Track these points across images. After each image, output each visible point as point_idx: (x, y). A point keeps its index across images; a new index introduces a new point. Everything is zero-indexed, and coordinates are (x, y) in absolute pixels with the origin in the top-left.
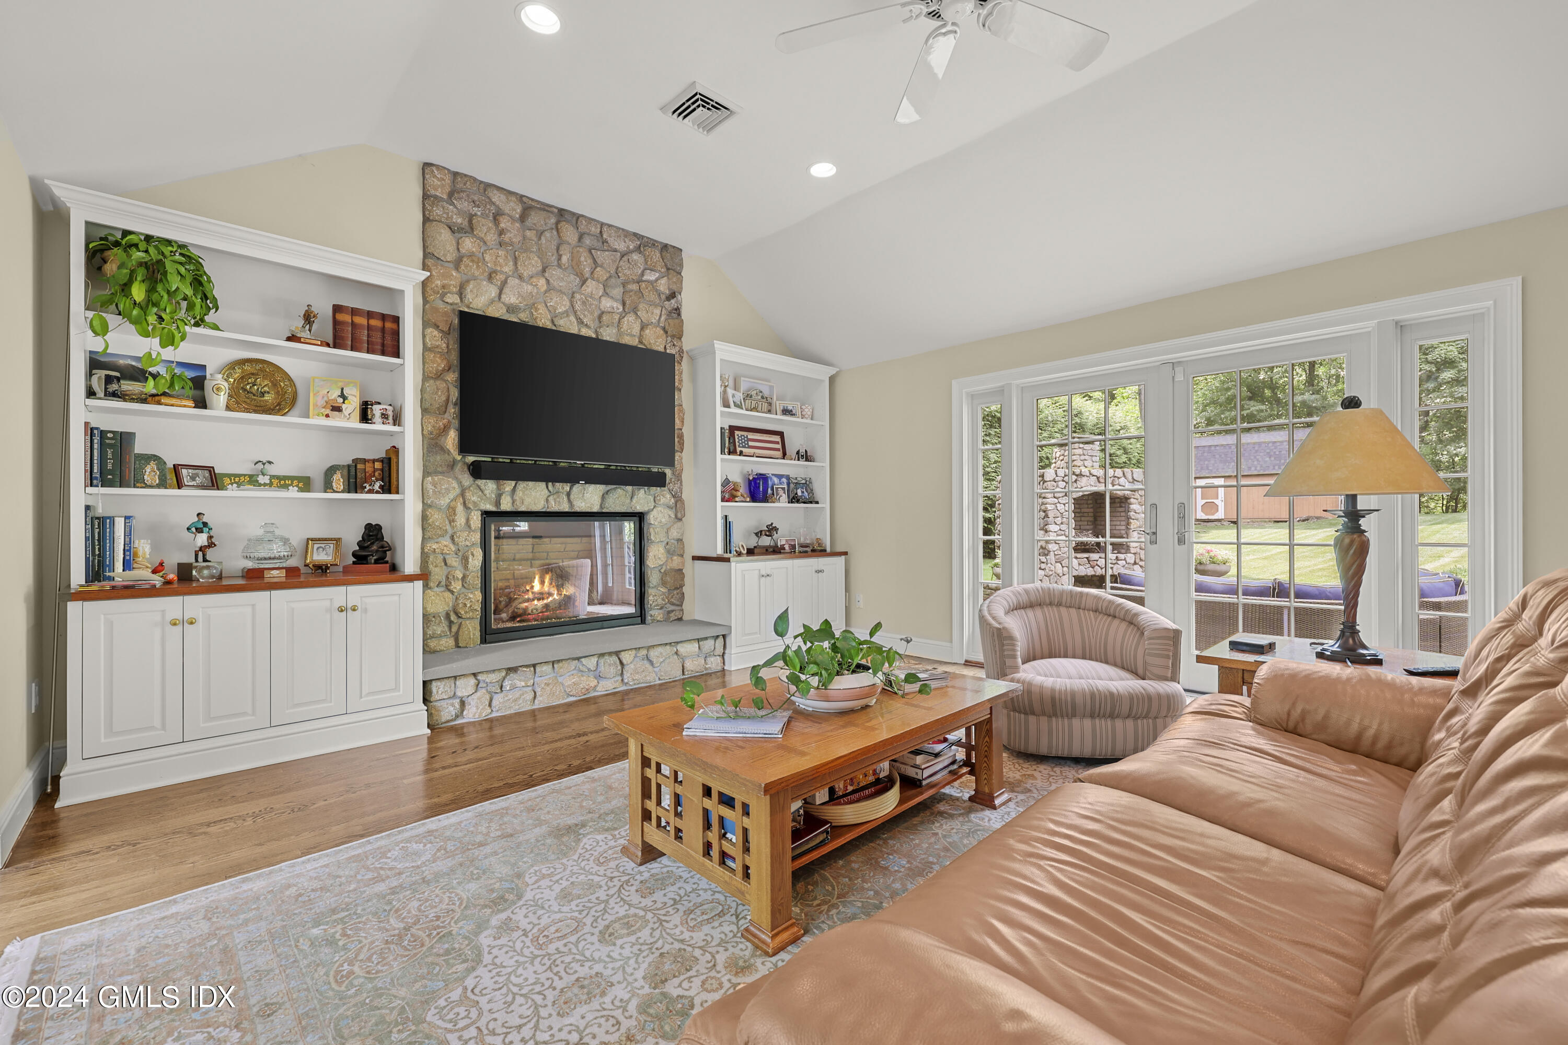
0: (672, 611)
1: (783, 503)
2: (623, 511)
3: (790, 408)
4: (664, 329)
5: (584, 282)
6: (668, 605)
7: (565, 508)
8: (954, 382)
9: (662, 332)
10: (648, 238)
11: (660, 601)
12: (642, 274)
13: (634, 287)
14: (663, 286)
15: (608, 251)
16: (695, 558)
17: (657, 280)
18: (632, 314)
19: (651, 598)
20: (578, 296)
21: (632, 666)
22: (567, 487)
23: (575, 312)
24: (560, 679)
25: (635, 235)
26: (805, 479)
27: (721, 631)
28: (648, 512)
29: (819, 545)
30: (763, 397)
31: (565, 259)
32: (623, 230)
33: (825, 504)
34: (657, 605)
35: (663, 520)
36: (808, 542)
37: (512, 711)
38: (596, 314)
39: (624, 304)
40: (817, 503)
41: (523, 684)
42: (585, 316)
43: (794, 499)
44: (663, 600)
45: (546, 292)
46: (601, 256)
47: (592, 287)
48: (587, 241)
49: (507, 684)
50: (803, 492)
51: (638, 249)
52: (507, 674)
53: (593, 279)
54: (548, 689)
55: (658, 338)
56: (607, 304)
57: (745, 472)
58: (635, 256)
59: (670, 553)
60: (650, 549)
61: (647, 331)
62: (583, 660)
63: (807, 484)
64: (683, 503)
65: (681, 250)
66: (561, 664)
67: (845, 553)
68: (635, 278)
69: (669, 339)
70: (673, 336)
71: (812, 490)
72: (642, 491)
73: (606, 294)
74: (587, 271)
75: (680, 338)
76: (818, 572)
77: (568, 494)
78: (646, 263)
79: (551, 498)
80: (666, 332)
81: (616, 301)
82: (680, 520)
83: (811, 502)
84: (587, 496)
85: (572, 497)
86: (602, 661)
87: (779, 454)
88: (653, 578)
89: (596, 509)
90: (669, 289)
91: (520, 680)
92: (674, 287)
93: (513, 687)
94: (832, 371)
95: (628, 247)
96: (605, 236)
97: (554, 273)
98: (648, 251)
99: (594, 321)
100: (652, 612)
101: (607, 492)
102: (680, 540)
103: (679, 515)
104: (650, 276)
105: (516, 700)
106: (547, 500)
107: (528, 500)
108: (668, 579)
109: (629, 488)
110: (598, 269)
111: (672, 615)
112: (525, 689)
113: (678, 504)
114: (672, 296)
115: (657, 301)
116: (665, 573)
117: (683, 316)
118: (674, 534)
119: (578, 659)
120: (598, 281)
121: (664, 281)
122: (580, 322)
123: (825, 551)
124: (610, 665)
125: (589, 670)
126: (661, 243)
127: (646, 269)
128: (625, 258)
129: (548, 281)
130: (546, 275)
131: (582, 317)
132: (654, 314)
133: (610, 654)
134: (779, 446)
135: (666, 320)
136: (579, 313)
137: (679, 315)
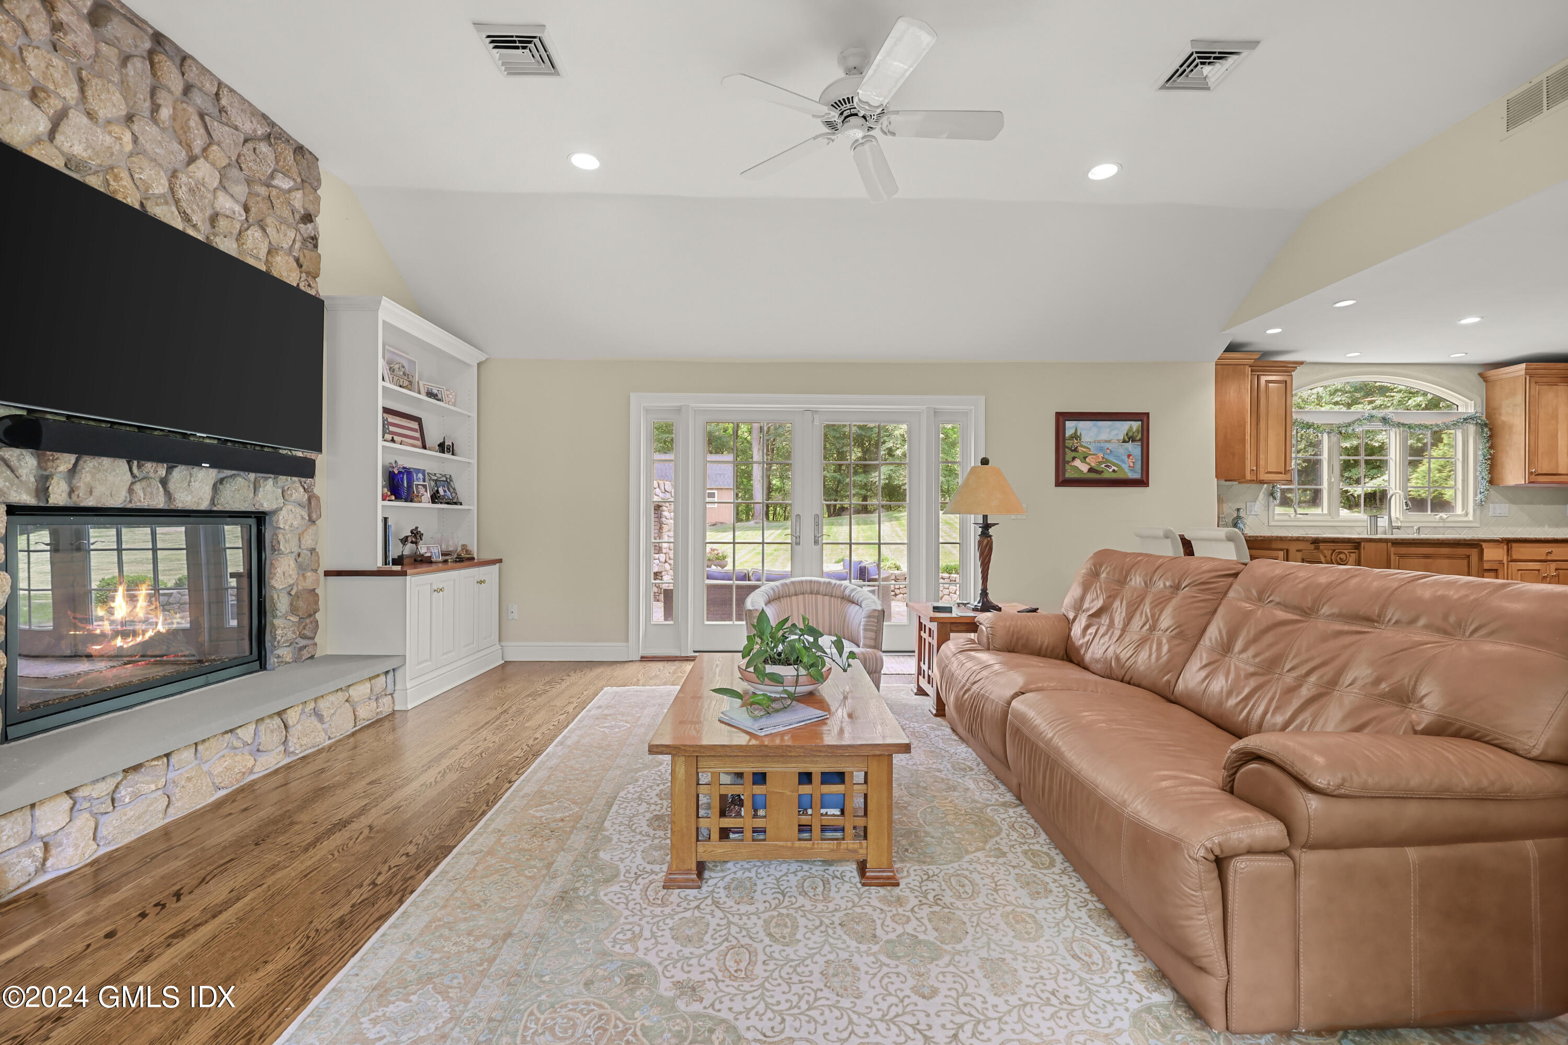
0: (305, 647)
1: (426, 503)
2: (243, 509)
3: (435, 391)
4: (297, 260)
5: (192, 160)
6: (299, 640)
7: (159, 502)
8: (633, 396)
9: (295, 264)
10: (280, 128)
11: (290, 635)
12: (272, 176)
13: (263, 190)
14: (298, 199)
15: (227, 125)
16: (328, 574)
17: (290, 191)
18: (256, 228)
19: (279, 632)
20: (183, 178)
21: (299, 727)
22: (162, 471)
23: (177, 202)
24: (205, 767)
25: (264, 116)
26: (445, 476)
27: (388, 666)
28: (274, 512)
29: (468, 552)
30: (404, 374)
31: (165, 113)
32: (250, 104)
33: (470, 505)
34: (287, 641)
35: (295, 523)
36: (451, 549)
37: (133, 837)
38: (209, 212)
39: (247, 209)
40: (461, 504)
41: (153, 787)
42: (193, 210)
43: (435, 498)
44: (294, 633)
45: (131, 155)
46: (219, 130)
47: (203, 170)
48: (198, 98)
49: (124, 793)
50: (445, 491)
51: (268, 137)
52: (125, 778)
53: (206, 158)
54: (190, 785)
55: (291, 271)
56: (225, 203)
57: (387, 464)
58: (263, 148)
59: (302, 569)
60: (276, 564)
61: (279, 259)
62: (238, 731)
63: (448, 481)
64: (318, 499)
65: (317, 160)
66: (207, 744)
67: (500, 561)
68: (262, 178)
69: (304, 275)
70: (308, 273)
71: (454, 489)
72: (270, 482)
73: (222, 186)
74: (198, 144)
75: (315, 278)
76: (481, 582)
77: (164, 482)
78: (277, 163)
79: (138, 487)
80: (300, 266)
81: (237, 201)
82: (313, 522)
83: (456, 503)
84: (195, 485)
85: (171, 486)
86: (262, 727)
87: (419, 443)
88: (280, 603)
89: (204, 505)
90: (305, 209)
91: (148, 783)
92: (311, 209)
93: (136, 796)
94: (482, 357)
95: (255, 131)
96: (224, 102)
97: (143, 127)
98: (281, 147)
99: (203, 221)
100: (279, 652)
101: (221, 481)
102: (312, 550)
103: (314, 516)
104: (283, 183)
105: (139, 817)
106: (131, 491)
107: (99, 490)
108: (301, 603)
109: (252, 476)
110: (215, 147)
111: (304, 652)
112: (154, 795)
113: (311, 504)
114: (308, 218)
115: (291, 220)
116: (297, 596)
117: (320, 250)
118: (308, 542)
119: (231, 731)
120: (213, 164)
121: (298, 195)
122: (187, 219)
123: (473, 559)
124: (272, 731)
125: (246, 744)
126: (295, 141)
127: (275, 170)
128: (250, 145)
129: (135, 140)
130: (135, 127)
131: (189, 211)
132: (287, 237)
133: (270, 717)
134: (417, 435)
135: (301, 249)
136: (184, 204)
137: (316, 246)
